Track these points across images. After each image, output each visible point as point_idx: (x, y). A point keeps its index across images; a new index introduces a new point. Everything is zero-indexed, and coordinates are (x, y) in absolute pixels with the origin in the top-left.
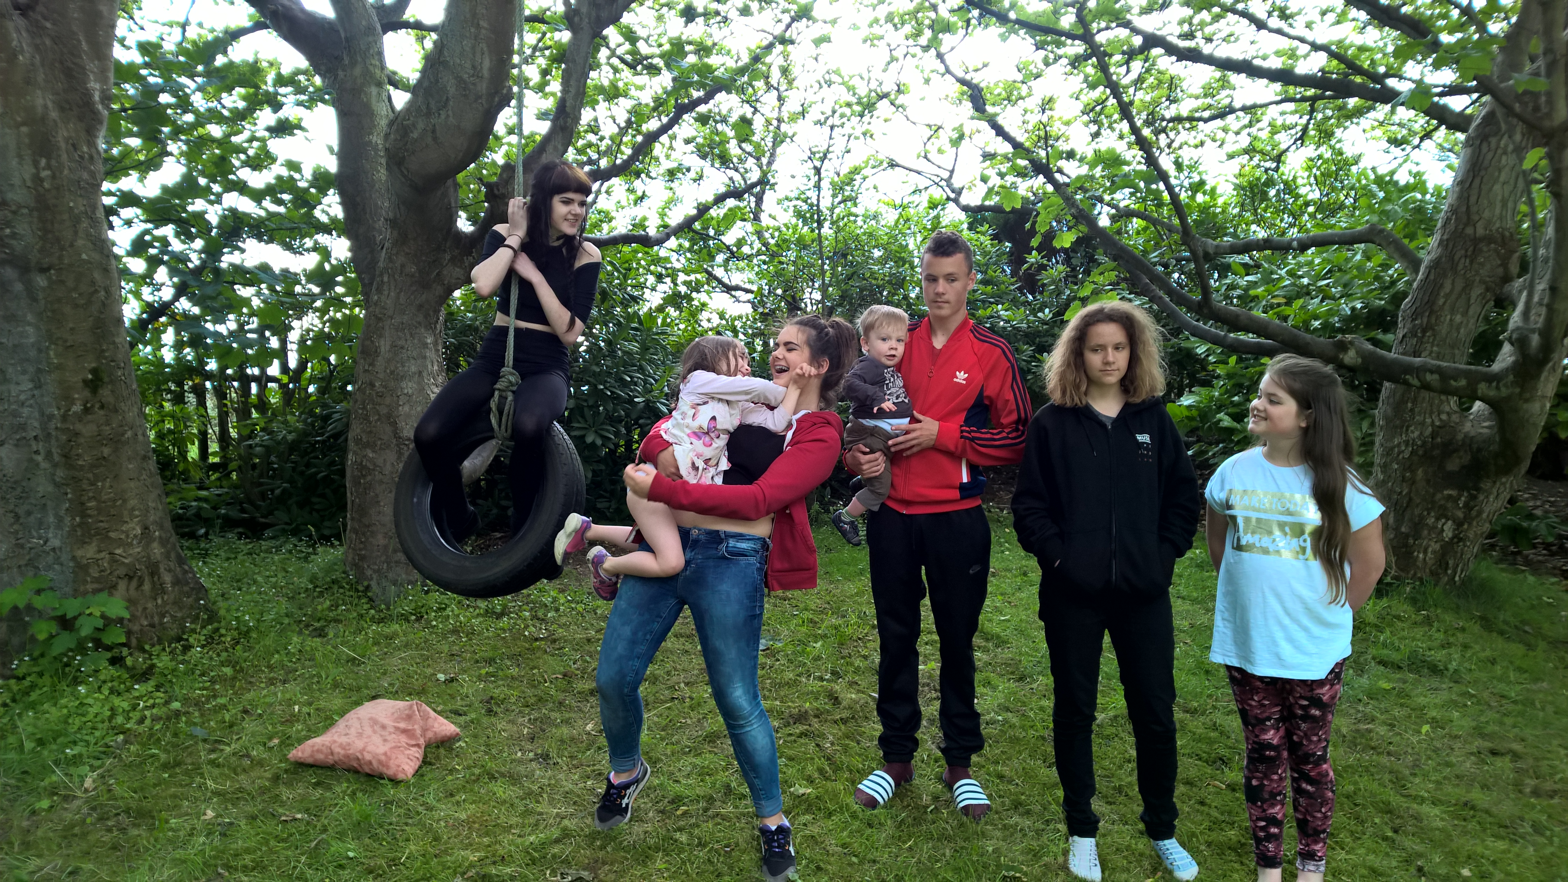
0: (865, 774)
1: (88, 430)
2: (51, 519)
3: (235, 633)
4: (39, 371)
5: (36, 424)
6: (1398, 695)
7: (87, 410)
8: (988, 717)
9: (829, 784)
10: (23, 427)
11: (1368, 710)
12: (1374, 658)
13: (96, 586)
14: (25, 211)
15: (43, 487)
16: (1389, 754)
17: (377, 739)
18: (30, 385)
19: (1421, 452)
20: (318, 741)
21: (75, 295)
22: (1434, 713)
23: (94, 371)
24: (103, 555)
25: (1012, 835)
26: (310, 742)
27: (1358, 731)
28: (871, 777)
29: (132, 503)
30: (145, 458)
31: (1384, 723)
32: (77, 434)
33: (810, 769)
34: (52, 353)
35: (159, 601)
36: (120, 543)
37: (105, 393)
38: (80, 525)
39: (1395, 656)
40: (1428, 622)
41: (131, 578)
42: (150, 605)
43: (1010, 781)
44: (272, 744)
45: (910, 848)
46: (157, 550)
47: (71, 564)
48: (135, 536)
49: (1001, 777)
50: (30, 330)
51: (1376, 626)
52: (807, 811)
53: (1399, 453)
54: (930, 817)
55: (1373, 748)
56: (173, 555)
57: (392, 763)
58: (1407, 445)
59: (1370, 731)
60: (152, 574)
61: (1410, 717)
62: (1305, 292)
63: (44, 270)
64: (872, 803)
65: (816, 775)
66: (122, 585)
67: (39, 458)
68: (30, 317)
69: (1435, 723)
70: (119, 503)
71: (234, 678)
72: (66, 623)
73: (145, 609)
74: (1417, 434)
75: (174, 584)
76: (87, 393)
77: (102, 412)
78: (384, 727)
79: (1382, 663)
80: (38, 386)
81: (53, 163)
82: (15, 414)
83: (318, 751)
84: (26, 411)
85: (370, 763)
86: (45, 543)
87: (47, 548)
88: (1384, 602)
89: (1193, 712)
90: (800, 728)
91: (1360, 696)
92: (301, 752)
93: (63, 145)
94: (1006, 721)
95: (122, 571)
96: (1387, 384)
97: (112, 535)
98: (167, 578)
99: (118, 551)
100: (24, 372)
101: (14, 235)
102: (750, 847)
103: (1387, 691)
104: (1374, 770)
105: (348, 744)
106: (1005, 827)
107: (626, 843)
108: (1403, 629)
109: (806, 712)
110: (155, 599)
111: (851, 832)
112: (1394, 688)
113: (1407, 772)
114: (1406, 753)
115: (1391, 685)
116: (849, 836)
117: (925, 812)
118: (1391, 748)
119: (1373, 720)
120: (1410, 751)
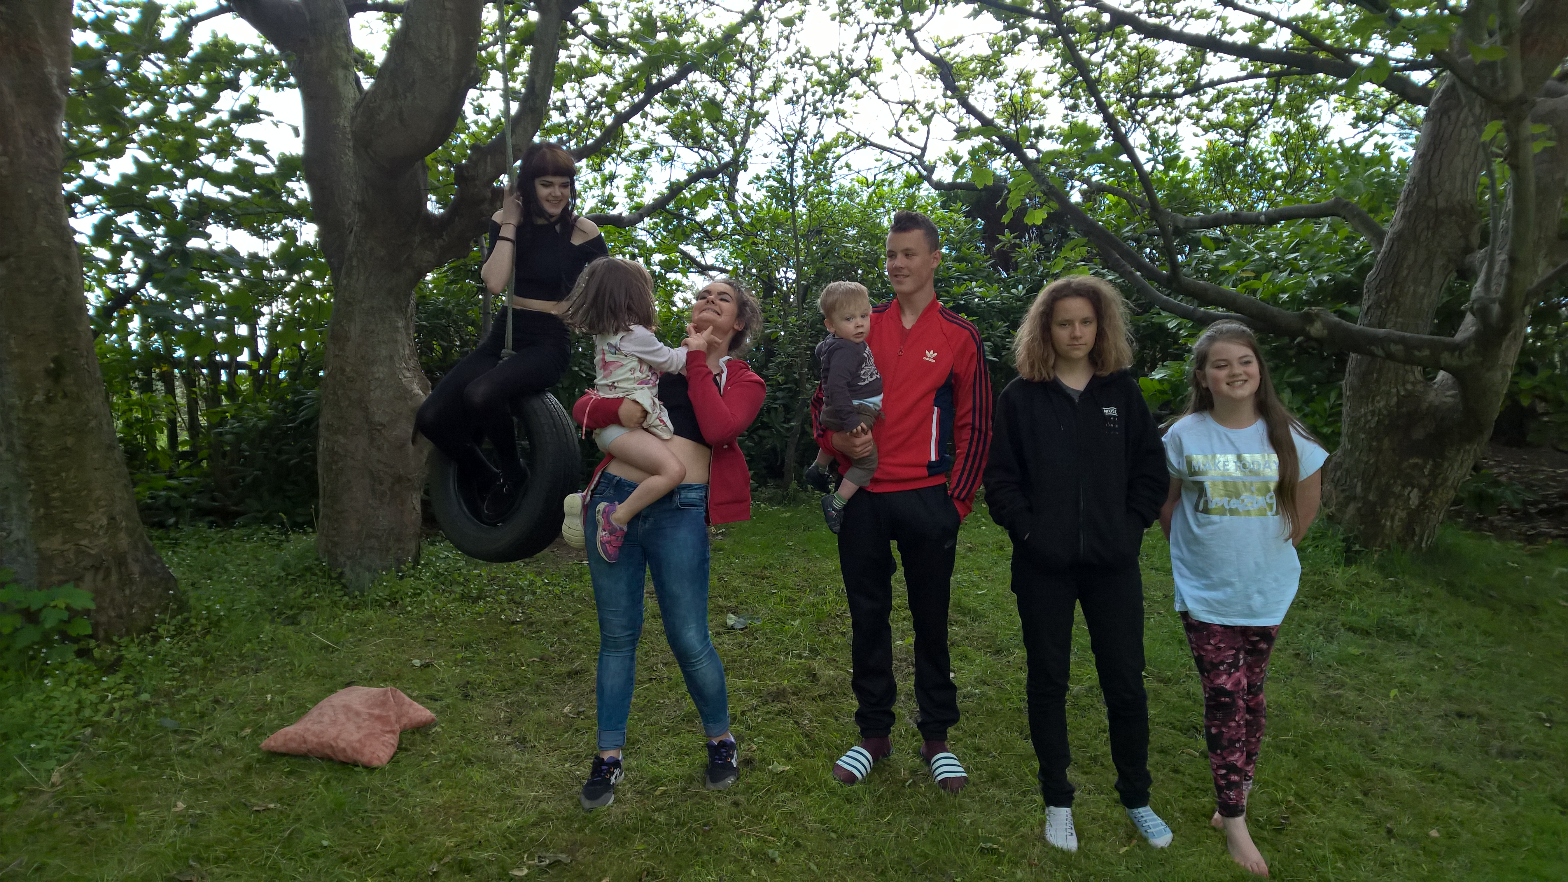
0: (843, 749)
1: (50, 420)
2: (14, 511)
3: (206, 623)
6: (1368, 661)
7: (49, 400)
8: (965, 691)
9: (808, 761)
11: (1338, 676)
12: (1343, 625)
13: (61, 577)
16: (1358, 718)
17: (351, 727)
19: (1387, 422)
20: (290, 729)
21: (35, 283)
22: (1402, 678)
23: (56, 360)
24: (67, 546)
25: (989, 806)
26: (283, 731)
27: (1328, 696)
28: (849, 753)
29: (98, 493)
30: (110, 447)
31: (1354, 688)
32: (39, 424)
33: (789, 747)
34: (11, 342)
36: (86, 534)
37: (68, 382)
38: (44, 517)
39: (1364, 623)
40: (1396, 588)
41: (96, 569)
42: (118, 596)
43: (987, 754)
44: (243, 734)
45: (889, 822)
46: (124, 541)
47: (36, 556)
48: (101, 527)
49: (978, 750)
51: (1345, 593)
52: (786, 788)
53: (1367, 422)
54: (908, 791)
55: (1343, 713)
56: (140, 545)
57: (367, 751)
58: (1373, 415)
59: (1340, 696)
60: (119, 565)
61: (1379, 682)
62: (1272, 266)
64: (850, 778)
65: (795, 752)
66: (89, 577)
69: (1404, 688)
70: (84, 493)
71: (205, 669)
72: (31, 616)
73: (112, 600)
74: (1382, 404)
75: (142, 574)
76: (49, 383)
77: (65, 402)
78: (358, 714)
79: (1352, 629)
81: (10, 148)
83: (292, 739)
85: (344, 750)
86: (9, 534)
87: (11, 540)
88: (1353, 569)
89: (1167, 681)
90: (779, 706)
91: (1331, 663)
92: (275, 741)
93: (20, 130)
94: (982, 694)
95: (88, 562)
96: (1353, 355)
97: (78, 526)
98: (135, 569)
99: (84, 542)
102: (729, 826)
103: (1357, 657)
104: (1344, 735)
105: (322, 732)
106: (982, 799)
107: (604, 825)
108: (1371, 596)
109: (784, 689)
110: (123, 590)
111: (830, 808)
112: (1363, 654)
113: (1376, 736)
114: (1374, 717)
115: (1361, 651)
116: (827, 812)
117: (904, 786)
118: (1361, 713)
119: (1343, 686)
120: (1379, 715)
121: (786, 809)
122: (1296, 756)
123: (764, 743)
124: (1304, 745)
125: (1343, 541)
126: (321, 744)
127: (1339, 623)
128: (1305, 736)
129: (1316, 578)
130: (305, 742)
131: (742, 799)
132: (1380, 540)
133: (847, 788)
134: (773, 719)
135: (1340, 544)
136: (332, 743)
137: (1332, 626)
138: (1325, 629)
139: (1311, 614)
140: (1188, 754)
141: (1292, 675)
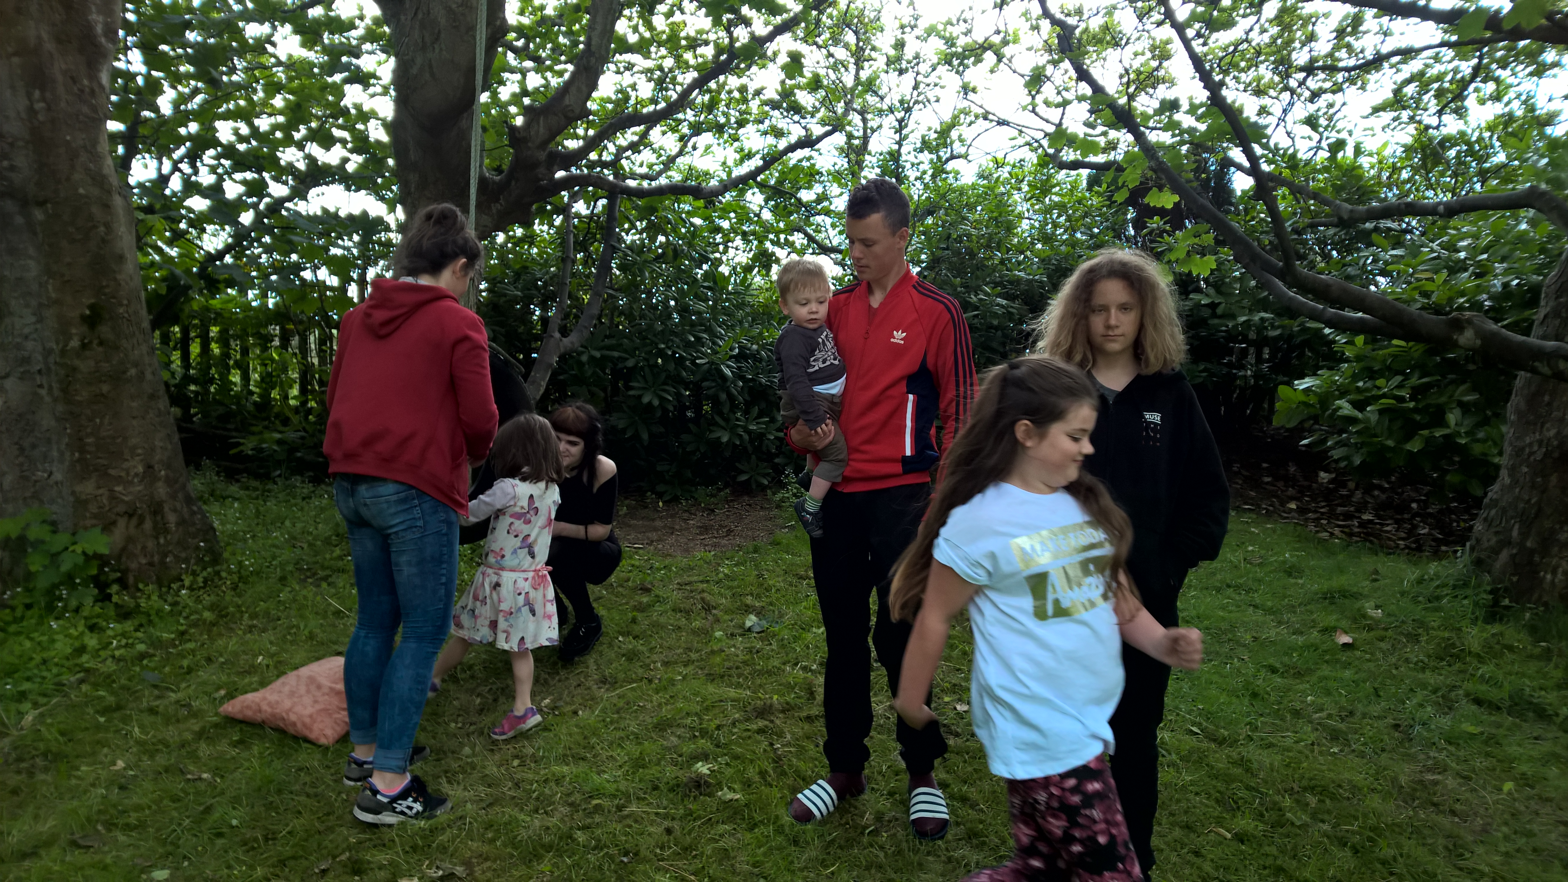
1: (85, 366)
2: (55, 454)
3: (235, 577)
4: (40, 305)
5: (40, 358)
6: (1486, 743)
7: (84, 346)
9: (765, 790)
10: (26, 360)
11: (1443, 756)
12: (1467, 695)
13: (94, 522)
14: (21, 143)
15: (47, 421)
16: (1453, 813)
17: (307, 700)
18: (33, 319)
19: (1556, 455)
20: (253, 696)
21: (71, 229)
22: (1524, 768)
23: (92, 307)
24: (100, 491)
25: (954, 869)
26: (241, 698)
27: (1421, 782)
28: (813, 787)
29: (134, 441)
31: (1458, 774)
32: (74, 369)
33: (752, 773)
34: (50, 287)
35: (162, 541)
36: (119, 480)
37: (105, 330)
38: (78, 461)
39: (1494, 694)
40: (1547, 656)
41: (131, 516)
42: (150, 544)
43: (974, 806)
45: (832, 873)
46: (161, 490)
47: (72, 499)
48: (136, 475)
49: (964, 799)
50: (32, 263)
51: (1478, 656)
52: (730, 819)
53: (1531, 454)
54: (865, 840)
55: (1435, 805)
56: (178, 495)
57: (316, 727)
58: (1540, 446)
59: (1436, 783)
60: (155, 513)
61: (1494, 769)
63: (41, 204)
64: (805, 816)
65: (757, 778)
66: (122, 522)
67: (43, 392)
68: (31, 251)
69: (1524, 781)
70: (119, 440)
73: (144, 548)
74: (1552, 433)
75: (178, 524)
76: (84, 329)
77: (100, 349)
78: (319, 687)
79: (1478, 702)
80: (40, 320)
81: (48, 95)
82: (18, 347)
83: (250, 707)
84: (30, 345)
85: (294, 724)
86: (49, 476)
87: (51, 481)
88: (1496, 628)
89: (1221, 742)
90: (761, 723)
91: (1436, 740)
92: (236, 706)
93: (60, 78)
95: (121, 508)
96: (1523, 374)
97: (112, 472)
98: (172, 518)
99: (117, 489)
100: (27, 306)
101: (12, 168)
102: (652, 856)
103: (1473, 736)
104: (1426, 832)
105: (277, 702)
106: (950, 860)
107: (519, 838)
108: (1513, 663)
109: (771, 706)
110: (157, 538)
111: (771, 849)
112: (1482, 733)
113: (1470, 838)
114: (1476, 814)
115: (1480, 729)
116: (765, 854)
117: (863, 833)
118: (1458, 806)
119: (1445, 770)
120: (1482, 811)
121: (721, 844)
122: (1357, 852)
123: (727, 764)
124: (1370, 839)
125: (1491, 592)
126: (273, 715)
127: (1461, 692)
128: (1373, 829)
129: (1447, 635)
130: (260, 711)
131: (676, 825)
132: (1535, 596)
133: (799, 827)
134: (750, 737)
135: (1485, 596)
136: (284, 715)
137: (1453, 694)
138: (1443, 697)
139: (1431, 678)
140: (1216, 833)
141: (1383, 750)
